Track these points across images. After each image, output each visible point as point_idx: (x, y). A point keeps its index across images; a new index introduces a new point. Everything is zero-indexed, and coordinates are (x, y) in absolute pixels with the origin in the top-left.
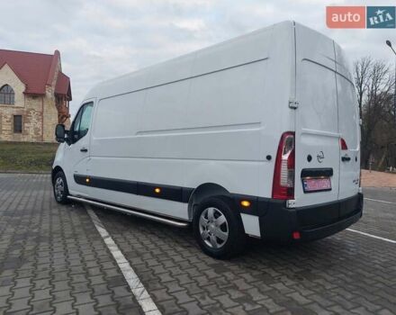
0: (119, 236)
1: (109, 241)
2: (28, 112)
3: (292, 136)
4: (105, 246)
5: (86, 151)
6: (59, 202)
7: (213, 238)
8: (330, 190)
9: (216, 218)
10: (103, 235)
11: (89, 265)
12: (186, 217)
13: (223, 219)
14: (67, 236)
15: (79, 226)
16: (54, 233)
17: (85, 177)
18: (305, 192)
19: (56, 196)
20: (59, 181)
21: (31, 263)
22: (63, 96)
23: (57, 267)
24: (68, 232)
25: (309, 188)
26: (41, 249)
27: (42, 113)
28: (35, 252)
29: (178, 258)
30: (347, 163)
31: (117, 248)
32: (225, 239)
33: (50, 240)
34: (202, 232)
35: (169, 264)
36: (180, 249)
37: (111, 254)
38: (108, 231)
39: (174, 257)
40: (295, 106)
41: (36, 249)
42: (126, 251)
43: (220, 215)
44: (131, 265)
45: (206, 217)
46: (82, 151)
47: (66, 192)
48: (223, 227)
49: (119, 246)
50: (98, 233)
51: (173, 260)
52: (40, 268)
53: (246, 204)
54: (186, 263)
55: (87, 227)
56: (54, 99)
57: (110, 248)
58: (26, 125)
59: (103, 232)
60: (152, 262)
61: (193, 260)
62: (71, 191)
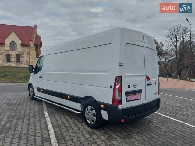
0: (53, 116)
1: (48, 119)
2: (23, 53)
3: (120, 78)
4: (46, 122)
5: (41, 77)
6: (31, 99)
7: (90, 119)
8: (141, 99)
9: (92, 111)
10: (46, 116)
11: (37, 131)
12: (80, 109)
13: (94, 111)
14: (31, 117)
15: (37, 111)
16: (26, 115)
17: (41, 89)
18: (127, 101)
19: (30, 96)
20: (31, 89)
21: (13, 131)
22: (38, 46)
23: (23, 133)
24: (32, 114)
25: (129, 99)
26: (19, 123)
27: (29, 53)
28: (16, 125)
29: (75, 128)
30: (150, 86)
31: (50, 123)
32: (95, 120)
33: (23, 118)
34: (86, 116)
35: (71, 131)
36: (77, 123)
37: (47, 126)
38: (49, 114)
39: (74, 128)
40: (122, 65)
41: (17, 123)
42: (54, 124)
43: (93, 110)
44: (54, 132)
45: (88, 110)
46: (40, 77)
47: (34, 95)
48: (94, 115)
49: (51, 122)
50: (44, 115)
51: (73, 129)
52: (16, 132)
53: (102, 106)
54: (78, 131)
55: (40, 112)
56: (34, 47)
57: (48, 123)
58: (22, 59)
59: (46, 114)
60: (64, 130)
61: (82, 129)
62: (36, 94)
